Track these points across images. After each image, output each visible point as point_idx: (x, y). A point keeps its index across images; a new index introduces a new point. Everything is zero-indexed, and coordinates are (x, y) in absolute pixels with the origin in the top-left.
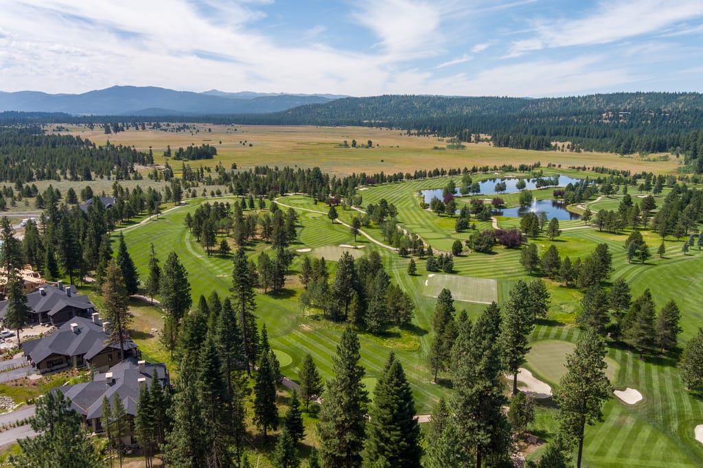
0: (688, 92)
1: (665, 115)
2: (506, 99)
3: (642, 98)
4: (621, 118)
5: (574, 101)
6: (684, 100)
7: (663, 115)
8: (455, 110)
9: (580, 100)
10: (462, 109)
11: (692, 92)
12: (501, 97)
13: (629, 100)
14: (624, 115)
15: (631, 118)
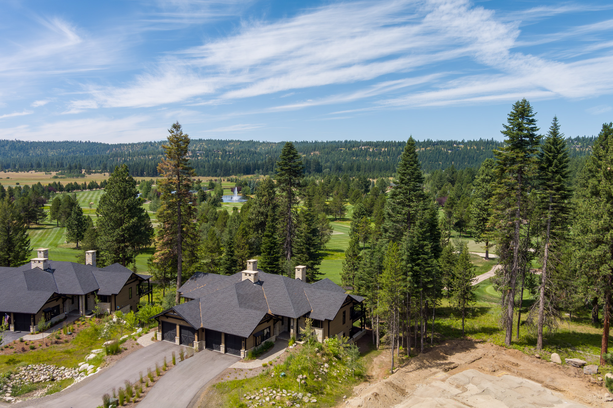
0: (234, 140)
1: (229, 154)
2: (88, 144)
3: (204, 143)
4: (198, 156)
5: (152, 146)
6: (233, 145)
7: (228, 153)
8: (39, 152)
9: (156, 144)
10: (47, 151)
11: (237, 140)
12: (84, 142)
13: (195, 145)
14: (201, 154)
15: (207, 156)
